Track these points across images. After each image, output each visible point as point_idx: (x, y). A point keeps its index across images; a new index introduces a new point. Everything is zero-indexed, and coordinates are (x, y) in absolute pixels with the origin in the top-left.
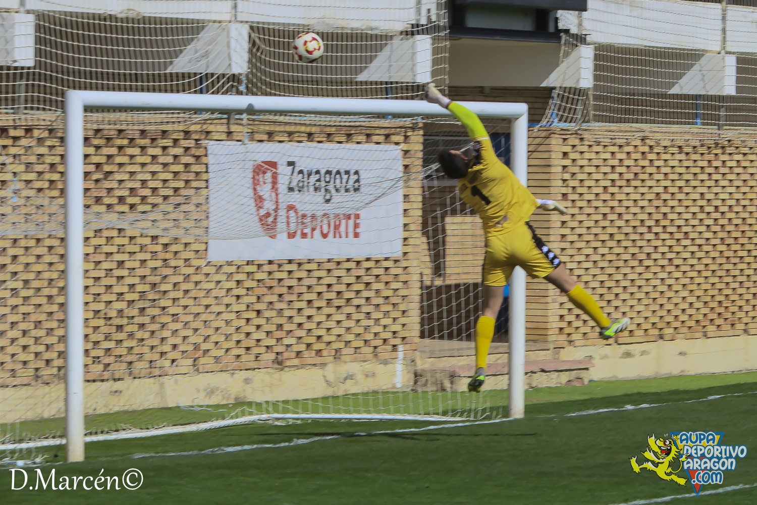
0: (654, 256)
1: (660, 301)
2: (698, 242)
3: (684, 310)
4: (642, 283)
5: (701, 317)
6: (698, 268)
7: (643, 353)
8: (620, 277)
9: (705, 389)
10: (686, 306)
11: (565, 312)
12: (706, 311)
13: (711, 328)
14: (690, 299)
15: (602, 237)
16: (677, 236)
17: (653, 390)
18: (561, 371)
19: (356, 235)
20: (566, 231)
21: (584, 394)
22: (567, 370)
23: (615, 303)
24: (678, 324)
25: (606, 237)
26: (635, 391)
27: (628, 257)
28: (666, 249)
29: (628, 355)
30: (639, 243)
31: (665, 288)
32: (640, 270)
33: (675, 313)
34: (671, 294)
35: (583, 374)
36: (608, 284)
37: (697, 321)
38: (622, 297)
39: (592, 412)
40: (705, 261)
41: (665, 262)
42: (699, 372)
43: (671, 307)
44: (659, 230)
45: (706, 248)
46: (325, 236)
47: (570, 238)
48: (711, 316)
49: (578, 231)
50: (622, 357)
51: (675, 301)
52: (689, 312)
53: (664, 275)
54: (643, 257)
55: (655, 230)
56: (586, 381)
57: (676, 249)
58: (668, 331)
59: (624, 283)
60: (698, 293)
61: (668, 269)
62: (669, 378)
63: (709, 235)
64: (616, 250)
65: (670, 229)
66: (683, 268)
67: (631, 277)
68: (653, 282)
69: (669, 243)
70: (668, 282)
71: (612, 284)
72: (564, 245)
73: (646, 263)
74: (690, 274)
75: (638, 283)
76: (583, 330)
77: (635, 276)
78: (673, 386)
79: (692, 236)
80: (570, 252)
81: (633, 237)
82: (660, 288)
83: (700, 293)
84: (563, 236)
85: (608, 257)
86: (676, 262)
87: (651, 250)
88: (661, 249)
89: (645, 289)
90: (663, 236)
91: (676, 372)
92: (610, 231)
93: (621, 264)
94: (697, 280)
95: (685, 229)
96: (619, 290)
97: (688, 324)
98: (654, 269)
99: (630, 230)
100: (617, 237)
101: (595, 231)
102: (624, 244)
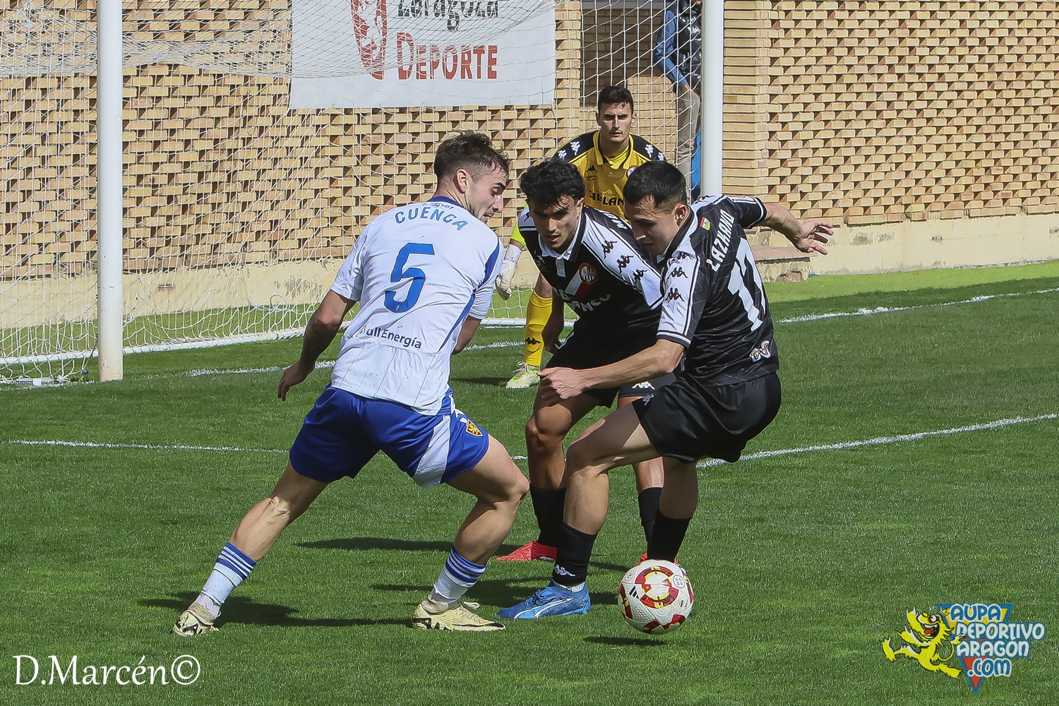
0: (897, 106)
1: (905, 167)
2: (957, 86)
3: (937, 180)
4: (882, 142)
5: (961, 189)
6: (956, 122)
7: (883, 238)
8: (851, 134)
9: (968, 287)
10: (941, 174)
11: (776, 181)
12: (969, 180)
13: (975, 205)
14: (947, 165)
15: (826, 80)
16: (928, 78)
17: (897, 289)
18: (772, 262)
19: (492, 75)
20: (778, 71)
21: (804, 293)
22: (779, 261)
23: (844, 170)
24: (930, 199)
25: (833, 79)
26: (873, 290)
27: (862, 106)
28: (913, 96)
29: (862, 240)
30: (877, 88)
31: (912, 149)
32: (879, 124)
33: (925, 183)
34: (922, 158)
35: (801, 266)
36: (834, 143)
37: (957, 195)
38: (854, 160)
39: (814, 317)
40: (967, 113)
41: (913, 114)
42: (958, 264)
43: (921, 175)
44: (904, 69)
45: (967, 95)
46: (449, 76)
47: (782, 80)
48: (975, 188)
49: (793, 71)
50: (855, 243)
51: (926, 166)
52: (945, 181)
53: (912, 132)
54: (883, 106)
55: (898, 69)
56: (805, 276)
57: (927, 96)
58: (917, 208)
59: (856, 143)
60: (957, 156)
61: (917, 123)
62: (918, 272)
63: (972, 77)
64: (845, 98)
65: (918, 69)
66: (937, 122)
67: (865, 133)
68: (896, 141)
69: (917, 87)
70: (917, 140)
71: (841, 143)
72: (773, 90)
73: (887, 115)
74: (946, 131)
75: (876, 142)
76: (800, 206)
77: (872, 133)
78: (924, 284)
79: (948, 78)
80: (783, 99)
81: (868, 79)
82: (905, 150)
83: (962, 156)
84: (773, 78)
85: (835, 107)
86: (927, 114)
87: (893, 97)
88: (907, 97)
89: (885, 151)
90: (909, 78)
91: (928, 264)
92: (836, 70)
93: (852, 115)
94: (956, 139)
95: (939, 69)
96: (850, 152)
97: (944, 198)
98: (896, 124)
99: (864, 70)
100: (847, 80)
101: (815, 70)
102: (856, 88)
